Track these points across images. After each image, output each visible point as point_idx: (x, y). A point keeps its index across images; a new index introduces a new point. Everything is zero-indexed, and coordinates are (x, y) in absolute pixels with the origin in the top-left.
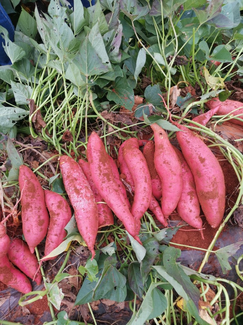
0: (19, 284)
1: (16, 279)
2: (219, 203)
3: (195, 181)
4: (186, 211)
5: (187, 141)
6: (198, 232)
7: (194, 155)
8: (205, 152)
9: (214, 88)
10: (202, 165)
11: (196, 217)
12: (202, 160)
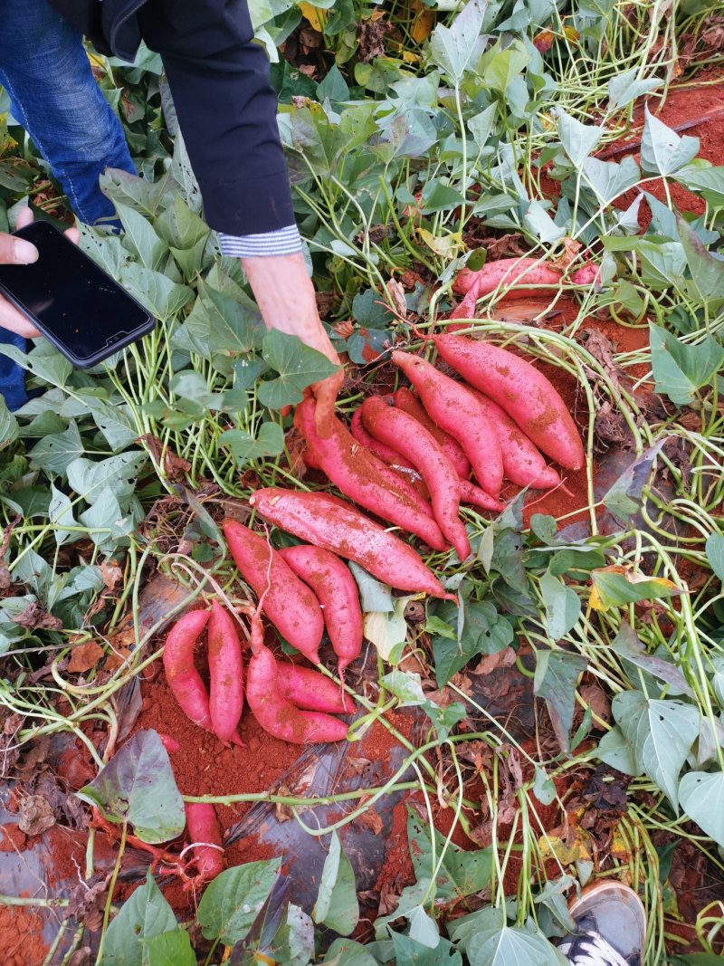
0: (323, 727)
1: (313, 722)
2: (565, 425)
3: (510, 412)
4: (523, 467)
5: (463, 355)
6: (559, 491)
7: (488, 370)
8: (502, 358)
9: (451, 257)
10: (507, 379)
11: (544, 468)
12: (505, 371)
